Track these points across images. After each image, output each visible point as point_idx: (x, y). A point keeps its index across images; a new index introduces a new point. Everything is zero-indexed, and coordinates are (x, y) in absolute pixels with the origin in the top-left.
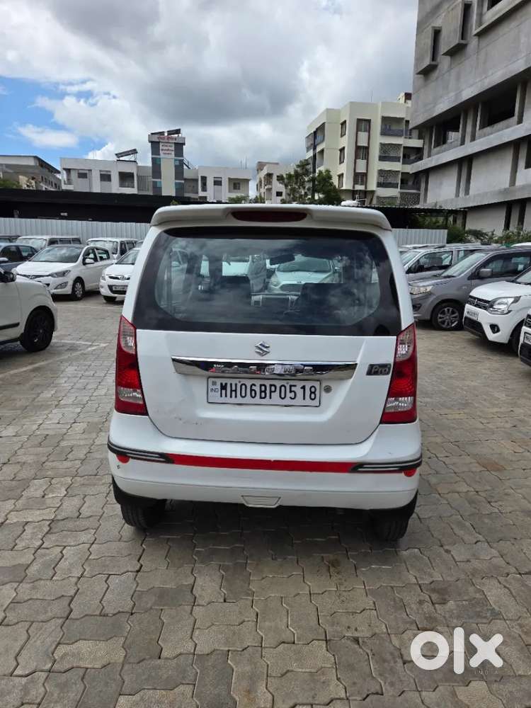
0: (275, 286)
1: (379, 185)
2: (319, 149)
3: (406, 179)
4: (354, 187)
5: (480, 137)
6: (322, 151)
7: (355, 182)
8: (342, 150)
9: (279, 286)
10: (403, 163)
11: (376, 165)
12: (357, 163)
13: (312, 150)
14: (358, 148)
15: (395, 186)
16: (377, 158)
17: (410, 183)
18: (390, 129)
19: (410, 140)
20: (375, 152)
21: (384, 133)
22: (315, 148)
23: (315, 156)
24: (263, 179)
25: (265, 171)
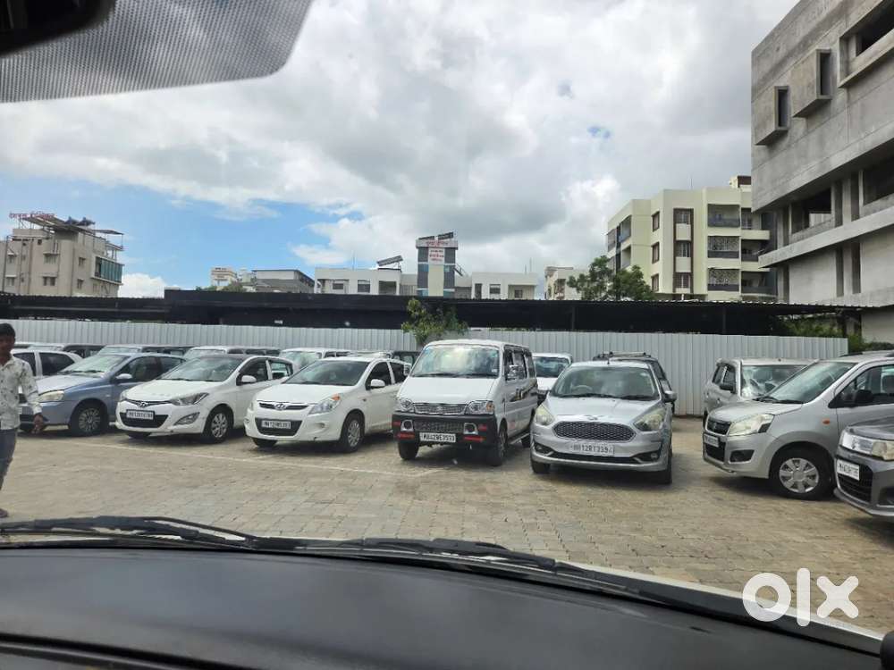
1: (711, 287)
2: (624, 246)
3: (748, 280)
4: (674, 290)
5: (867, 214)
6: (629, 249)
7: (676, 284)
8: (656, 246)
10: (742, 260)
11: (704, 263)
12: (677, 261)
13: (615, 249)
14: (677, 243)
15: (735, 288)
16: (706, 254)
17: (756, 285)
18: (720, 219)
19: (750, 231)
20: (701, 247)
21: (712, 224)
22: (619, 246)
23: (618, 256)
24: (553, 286)
25: (556, 277)
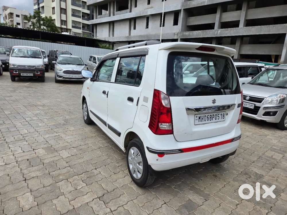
0: (60, 70)
1: (73, 27)
2: (41, 5)
3: (84, 26)
4: (61, 26)
5: (116, 15)
6: (43, 7)
7: (62, 24)
8: (53, 8)
9: (63, 71)
10: (82, 19)
11: (71, 19)
12: (61, 16)
13: (37, 5)
14: (61, 9)
15: (80, 28)
16: (71, 15)
17: (86, 28)
18: (75, 3)
19: (84, 9)
20: (69, 12)
21: (73, 4)
22: (39, 5)
23: (39, 8)
24: (7, 15)
25: (8, 11)
